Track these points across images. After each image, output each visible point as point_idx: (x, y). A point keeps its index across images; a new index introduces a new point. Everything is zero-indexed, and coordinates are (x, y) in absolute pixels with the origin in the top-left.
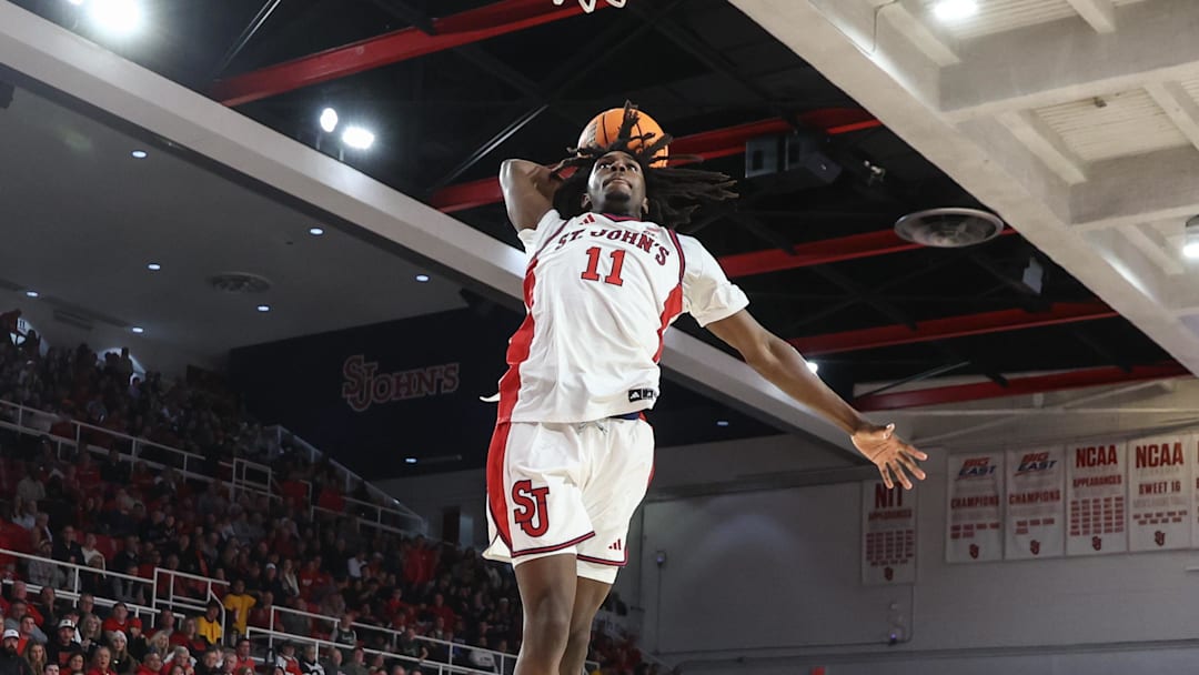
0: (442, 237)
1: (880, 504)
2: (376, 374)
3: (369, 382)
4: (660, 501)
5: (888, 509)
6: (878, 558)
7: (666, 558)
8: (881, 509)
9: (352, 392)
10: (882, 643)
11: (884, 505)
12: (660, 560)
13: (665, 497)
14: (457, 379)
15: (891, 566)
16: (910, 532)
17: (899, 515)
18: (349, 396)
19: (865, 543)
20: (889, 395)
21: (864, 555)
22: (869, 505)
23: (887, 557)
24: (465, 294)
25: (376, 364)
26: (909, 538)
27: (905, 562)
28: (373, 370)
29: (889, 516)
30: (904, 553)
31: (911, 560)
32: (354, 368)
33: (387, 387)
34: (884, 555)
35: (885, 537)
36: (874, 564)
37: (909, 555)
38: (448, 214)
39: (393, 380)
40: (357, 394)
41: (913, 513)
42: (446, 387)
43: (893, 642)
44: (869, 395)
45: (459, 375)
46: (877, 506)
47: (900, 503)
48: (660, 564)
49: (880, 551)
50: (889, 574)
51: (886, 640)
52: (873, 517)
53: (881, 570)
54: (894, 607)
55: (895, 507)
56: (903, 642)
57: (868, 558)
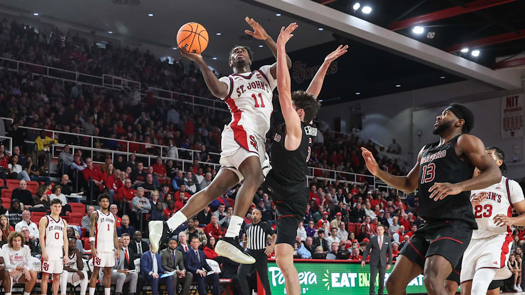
0: (323, 14)
1: (508, 106)
2: (305, 68)
3: (303, 72)
4: (419, 110)
5: (512, 108)
6: (508, 128)
7: (422, 132)
8: (509, 108)
9: (297, 76)
10: (510, 162)
11: (510, 106)
12: (419, 134)
13: (421, 109)
14: (337, 68)
15: (513, 131)
16: (521, 116)
17: (517, 110)
18: (296, 77)
19: (502, 122)
20: (509, 61)
21: (502, 127)
22: (504, 106)
23: (512, 127)
24: (334, 35)
25: (305, 64)
26: (521, 119)
27: (519, 129)
28: (304, 67)
29: (512, 111)
30: (519, 125)
31: (522, 128)
32: (297, 67)
33: (310, 73)
34: (510, 126)
35: (511, 119)
36: (506, 130)
37: (521, 126)
38: (325, 5)
39: (312, 70)
40: (299, 77)
41: (523, 109)
42: (333, 71)
43: (515, 161)
44: (501, 62)
45: (337, 66)
46: (507, 106)
47: (517, 105)
48: (419, 135)
49: (509, 125)
50: (513, 134)
51: (511, 160)
52: (506, 111)
53: (509, 132)
54: (515, 147)
55: (515, 107)
56: (519, 161)
57: (504, 128)
